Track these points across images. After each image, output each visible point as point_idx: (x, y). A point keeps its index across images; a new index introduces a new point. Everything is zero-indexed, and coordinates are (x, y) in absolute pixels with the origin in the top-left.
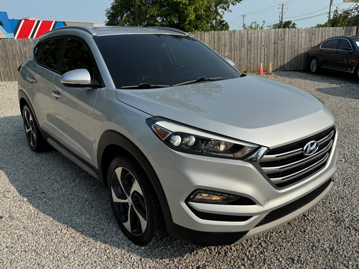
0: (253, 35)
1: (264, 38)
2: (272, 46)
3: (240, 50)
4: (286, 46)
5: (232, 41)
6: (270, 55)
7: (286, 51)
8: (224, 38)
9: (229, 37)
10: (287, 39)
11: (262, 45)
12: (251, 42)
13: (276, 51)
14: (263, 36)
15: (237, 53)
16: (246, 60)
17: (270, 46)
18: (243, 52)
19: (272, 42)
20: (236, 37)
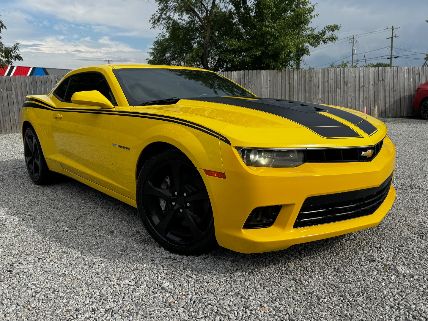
0: (350, 75)
1: (362, 77)
2: (372, 88)
3: (335, 92)
4: (388, 88)
5: (326, 81)
6: (370, 98)
7: (388, 94)
9: (323, 76)
10: (388, 80)
11: (361, 86)
12: (348, 82)
13: (376, 94)
15: (331, 96)
16: (342, 104)
17: (370, 88)
18: (338, 95)
19: (372, 83)
20: (331, 76)
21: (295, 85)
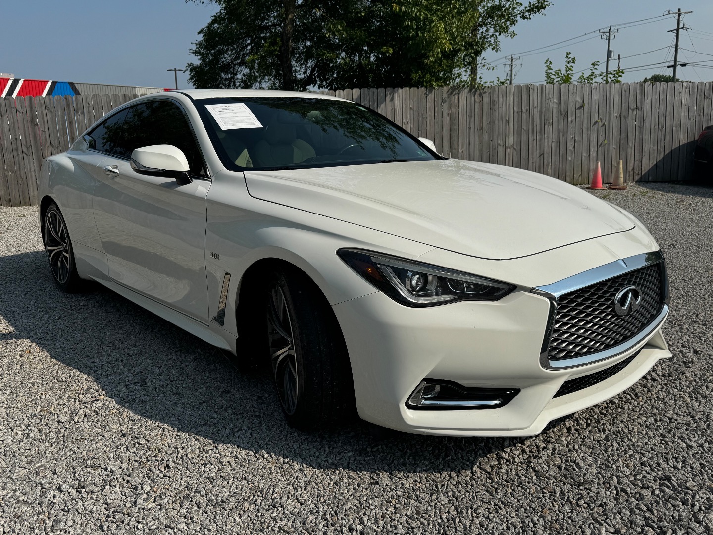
0: (571, 98)
1: (596, 103)
2: (615, 124)
3: (542, 132)
4: (647, 125)
5: (524, 110)
6: (611, 144)
7: (647, 137)
8: (504, 103)
9: (517, 100)
10: (647, 108)
11: (593, 121)
12: (567, 112)
13: (623, 135)
14: (595, 100)
15: (534, 140)
16: (555, 155)
17: (611, 124)
18: (548, 137)
19: (615, 115)
20: (533, 100)
21: (462, 118)
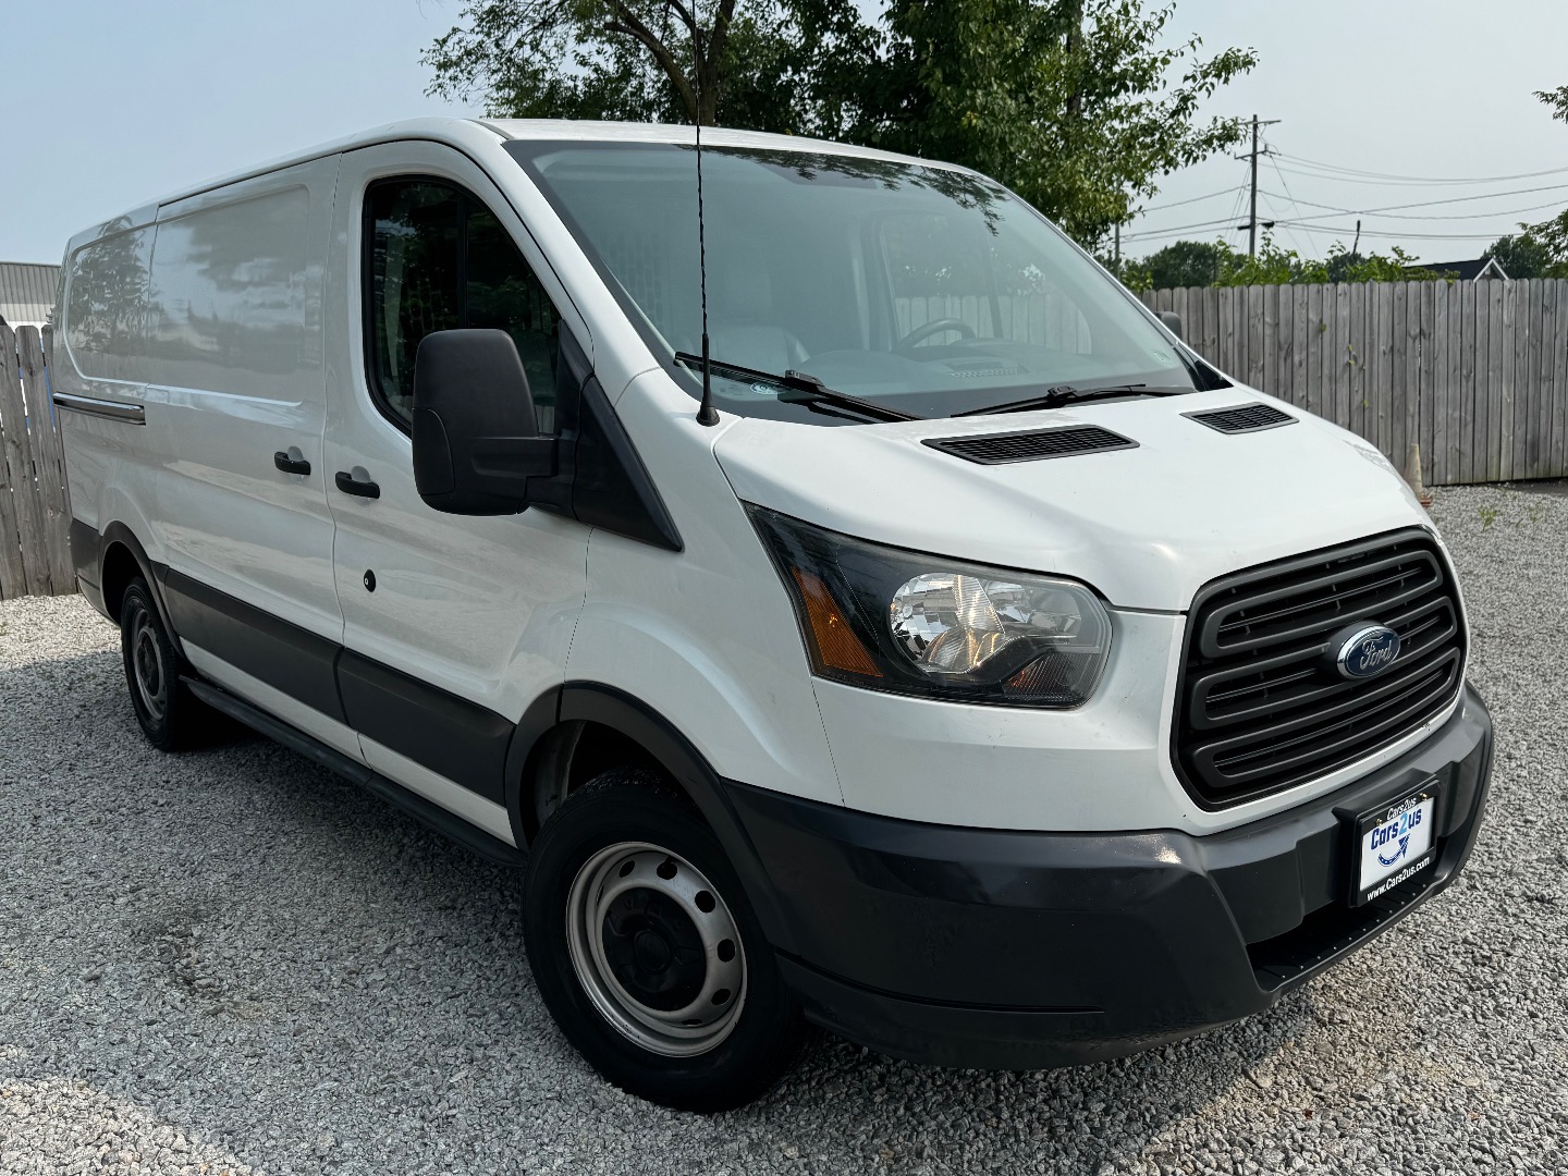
0: (1299, 314)
1: (1345, 326)
2: (1381, 366)
4: (1441, 368)
5: (1208, 342)
6: (1375, 408)
7: (1441, 392)
10: (1440, 333)
11: (1341, 363)
12: (1290, 345)
13: (1398, 390)
14: (1344, 318)
17: (1375, 367)
19: (1382, 348)
